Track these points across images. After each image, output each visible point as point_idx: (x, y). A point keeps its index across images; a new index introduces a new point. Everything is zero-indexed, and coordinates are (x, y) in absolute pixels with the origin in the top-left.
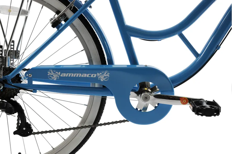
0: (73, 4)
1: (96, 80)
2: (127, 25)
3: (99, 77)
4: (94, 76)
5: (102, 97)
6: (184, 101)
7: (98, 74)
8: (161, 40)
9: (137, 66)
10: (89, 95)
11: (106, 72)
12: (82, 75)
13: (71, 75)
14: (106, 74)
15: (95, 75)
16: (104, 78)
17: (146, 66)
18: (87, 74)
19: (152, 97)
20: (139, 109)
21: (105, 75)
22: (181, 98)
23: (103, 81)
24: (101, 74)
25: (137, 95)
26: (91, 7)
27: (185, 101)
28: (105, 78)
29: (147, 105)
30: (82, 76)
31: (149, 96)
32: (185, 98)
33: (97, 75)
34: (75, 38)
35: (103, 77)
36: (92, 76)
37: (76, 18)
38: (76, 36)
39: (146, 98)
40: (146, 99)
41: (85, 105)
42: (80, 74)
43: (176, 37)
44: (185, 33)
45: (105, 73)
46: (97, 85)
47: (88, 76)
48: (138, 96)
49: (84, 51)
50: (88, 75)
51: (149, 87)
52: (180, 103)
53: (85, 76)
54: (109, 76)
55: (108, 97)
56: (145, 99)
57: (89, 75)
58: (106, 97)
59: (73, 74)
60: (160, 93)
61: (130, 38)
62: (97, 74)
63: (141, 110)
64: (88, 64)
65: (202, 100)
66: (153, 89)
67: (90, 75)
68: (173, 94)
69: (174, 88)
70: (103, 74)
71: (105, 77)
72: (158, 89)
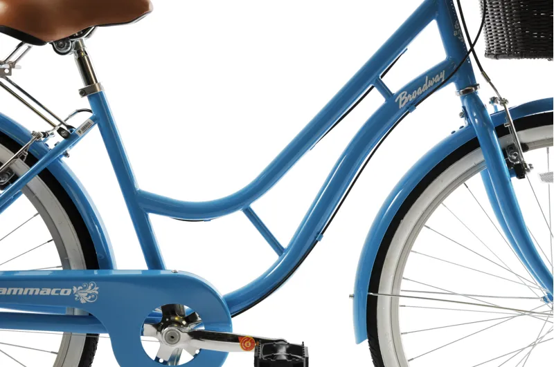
0: (26, 150)
1: (72, 300)
2: (140, 191)
3: (76, 295)
4: (66, 292)
5: (87, 334)
6: (248, 344)
7: (75, 289)
8: (210, 220)
9: (162, 272)
10: (62, 333)
11: (92, 285)
12: (41, 290)
13: (18, 291)
14: (92, 289)
15: (69, 292)
16: (87, 296)
17: (175, 272)
18: (52, 289)
19: (184, 336)
20: (161, 361)
21: (89, 290)
22: (242, 337)
23: (85, 302)
24: (81, 289)
25: (158, 331)
26: (66, 155)
27: (250, 344)
28: (90, 297)
29: (180, 352)
30: (42, 293)
31: (179, 334)
32: (248, 338)
33: (72, 291)
34: (35, 216)
35: (85, 294)
36: (62, 293)
37: (35, 176)
38: (37, 212)
39: (172, 337)
40: (172, 339)
41: (52, 352)
42: (38, 290)
43: (239, 215)
44: (255, 206)
45: (90, 287)
46: (77, 312)
47: (53, 292)
48: (159, 333)
49: (53, 242)
50: (54, 290)
51: (183, 314)
52: (240, 348)
53: (48, 293)
54: (97, 293)
55: (101, 335)
56: (169, 340)
57: (56, 292)
58: (97, 335)
59: (21, 290)
60: (203, 328)
61: (147, 216)
62: (72, 288)
63: (165, 362)
64: (61, 269)
65: (280, 342)
66: (191, 319)
67: (58, 292)
68: (230, 328)
69: (232, 317)
70: (84, 288)
71: (89, 295)
72: (199, 319)
